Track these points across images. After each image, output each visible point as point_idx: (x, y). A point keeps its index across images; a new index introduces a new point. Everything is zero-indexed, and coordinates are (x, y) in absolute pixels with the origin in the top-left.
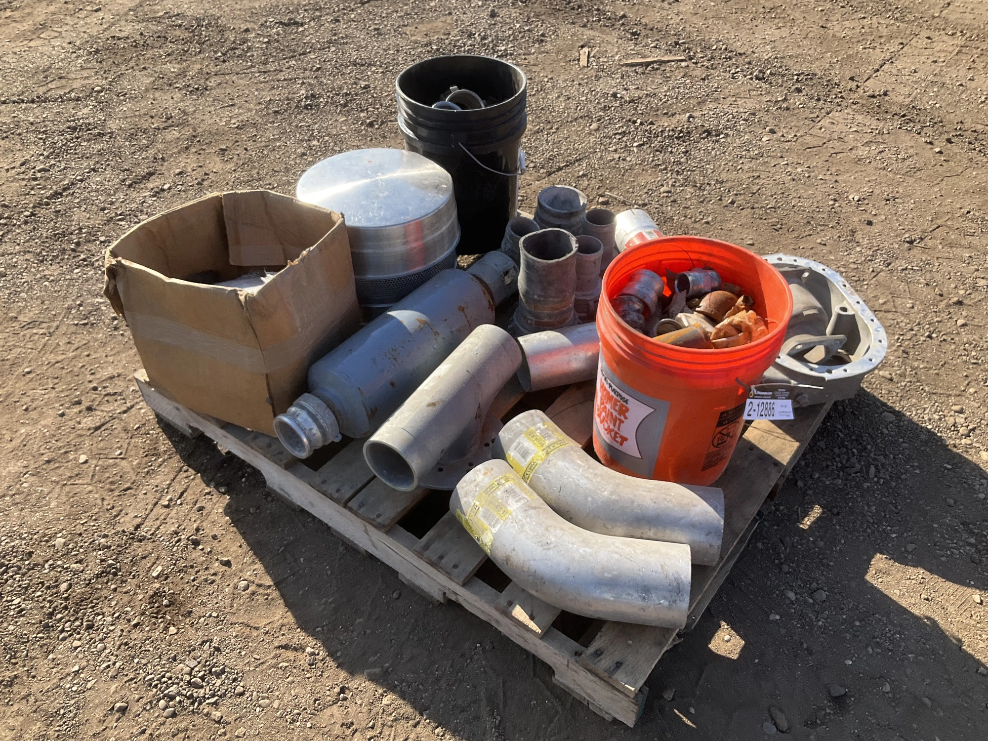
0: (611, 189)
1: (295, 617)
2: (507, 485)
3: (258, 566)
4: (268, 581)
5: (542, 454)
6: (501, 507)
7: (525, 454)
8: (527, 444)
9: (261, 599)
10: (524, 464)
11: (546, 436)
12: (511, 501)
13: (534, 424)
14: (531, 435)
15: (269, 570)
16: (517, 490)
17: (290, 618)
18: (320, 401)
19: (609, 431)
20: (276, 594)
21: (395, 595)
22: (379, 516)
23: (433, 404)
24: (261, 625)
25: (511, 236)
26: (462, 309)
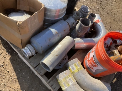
0: (89, 5)
1: (20, 87)
2: (70, 77)
3: (15, 73)
4: (16, 77)
5: (77, 70)
6: (68, 83)
7: (73, 69)
8: (74, 67)
9: (14, 81)
10: (73, 71)
11: (79, 66)
12: (70, 82)
13: (76, 62)
14: (75, 65)
15: (17, 75)
16: (72, 79)
17: (19, 87)
18: (32, 48)
19: (90, 66)
20: (17, 81)
21: (41, 85)
22: (41, 73)
23: (57, 55)
24: (13, 88)
25: (76, 15)
26: (64, 31)
